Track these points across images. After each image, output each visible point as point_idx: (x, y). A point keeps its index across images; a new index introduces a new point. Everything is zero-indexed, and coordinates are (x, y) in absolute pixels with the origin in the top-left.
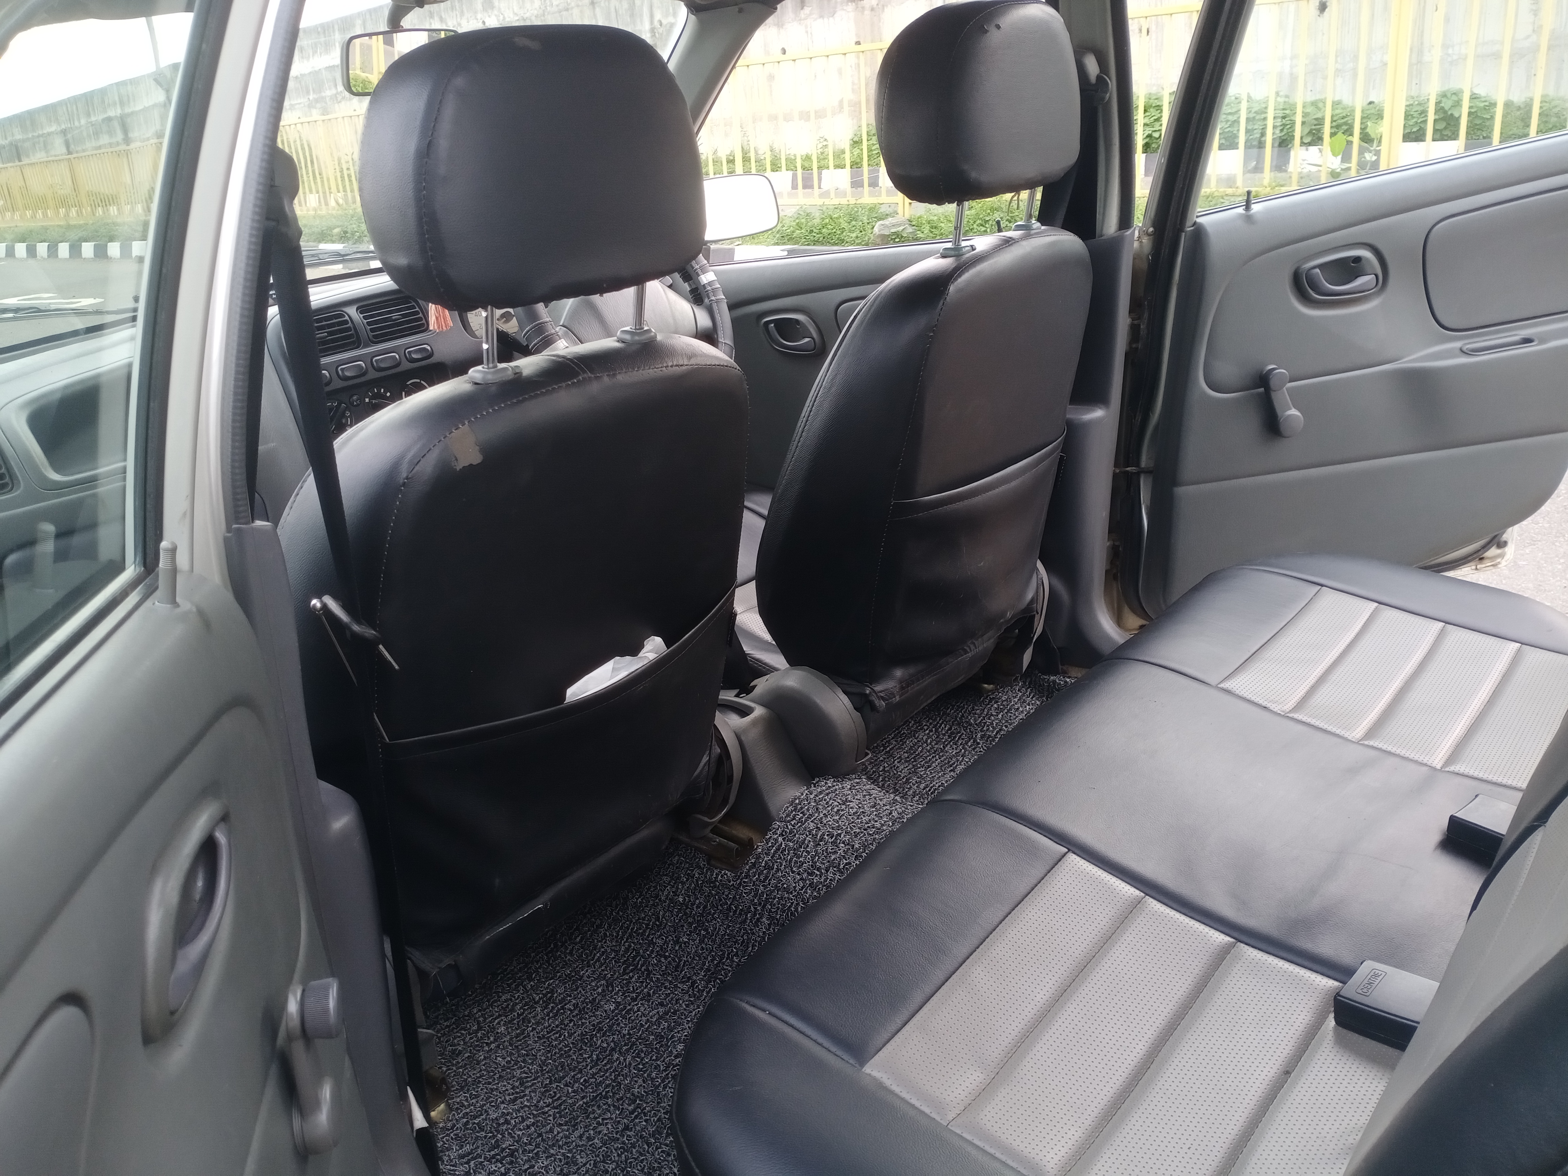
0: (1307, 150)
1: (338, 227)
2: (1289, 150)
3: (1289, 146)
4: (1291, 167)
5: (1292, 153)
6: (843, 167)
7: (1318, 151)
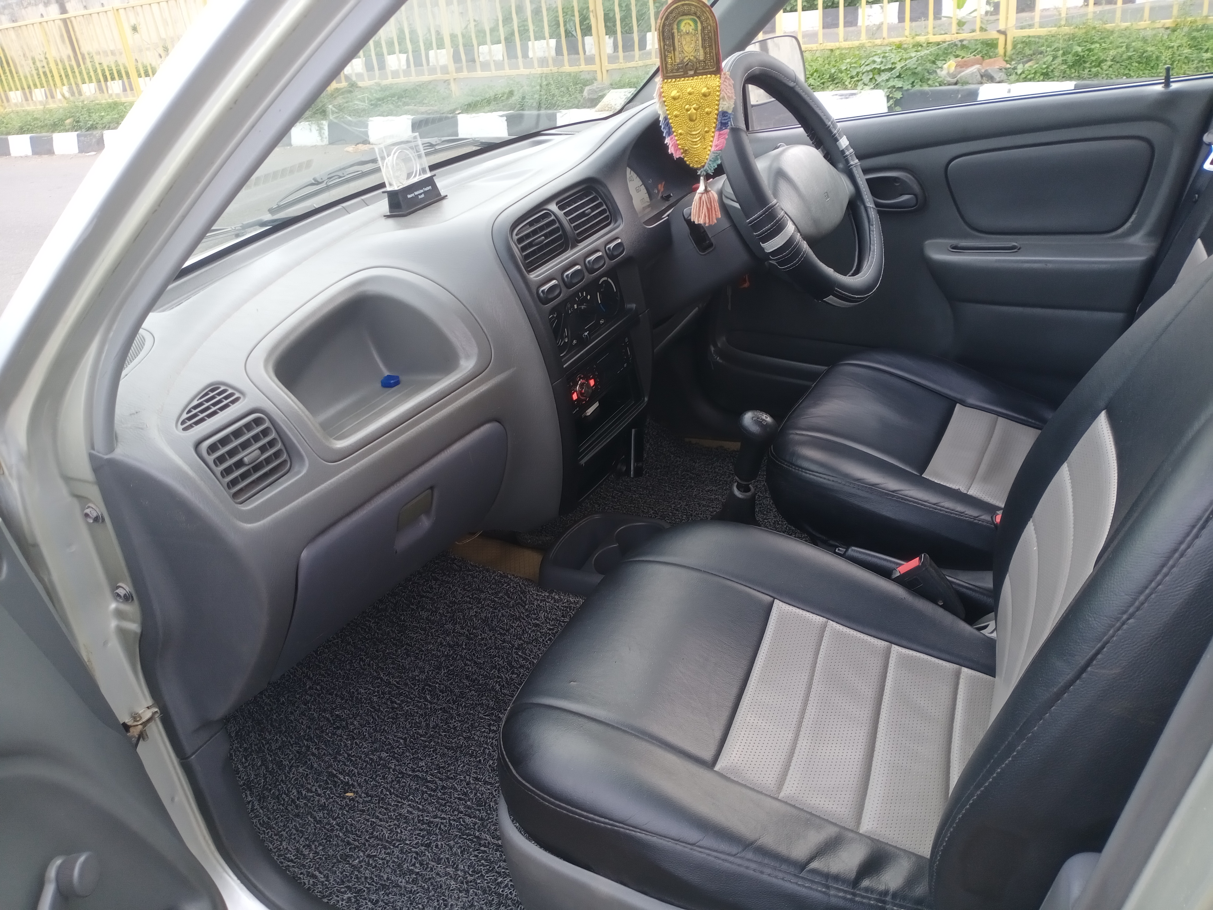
0: (871, 7)
1: (69, 118)
2: (857, 9)
3: (857, 5)
4: (860, 23)
5: (860, 11)
6: (499, 42)
7: (880, 8)
